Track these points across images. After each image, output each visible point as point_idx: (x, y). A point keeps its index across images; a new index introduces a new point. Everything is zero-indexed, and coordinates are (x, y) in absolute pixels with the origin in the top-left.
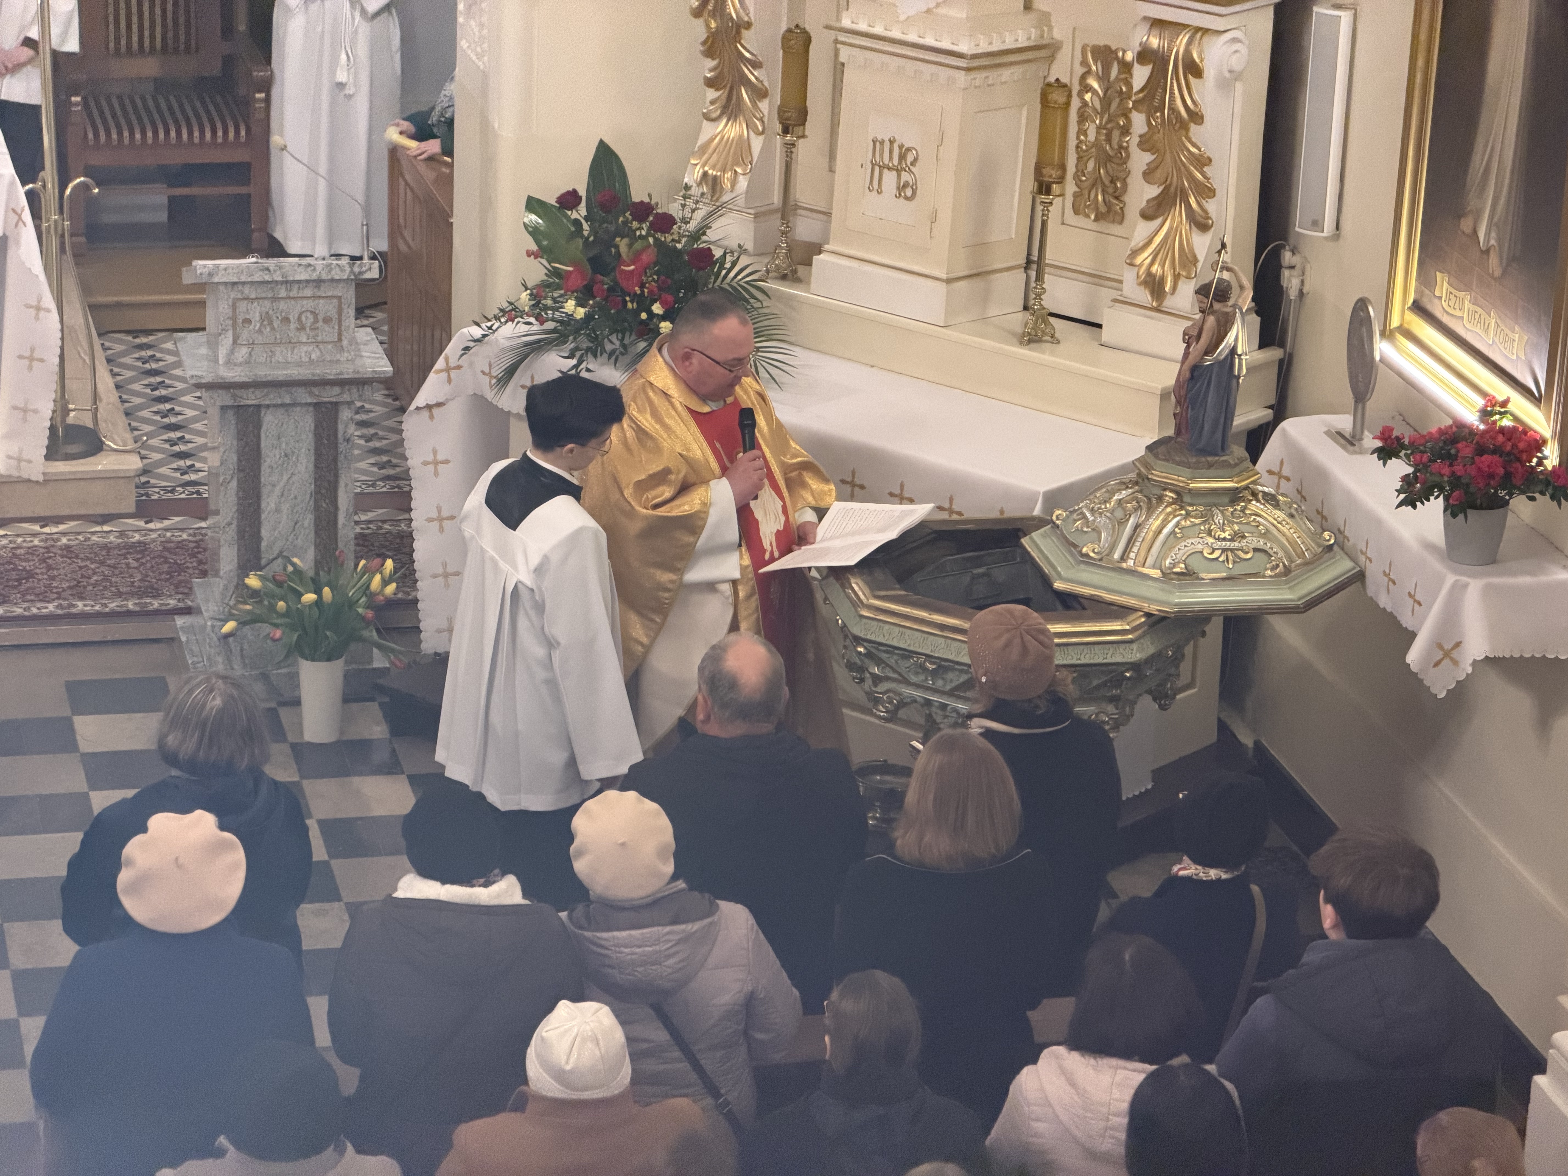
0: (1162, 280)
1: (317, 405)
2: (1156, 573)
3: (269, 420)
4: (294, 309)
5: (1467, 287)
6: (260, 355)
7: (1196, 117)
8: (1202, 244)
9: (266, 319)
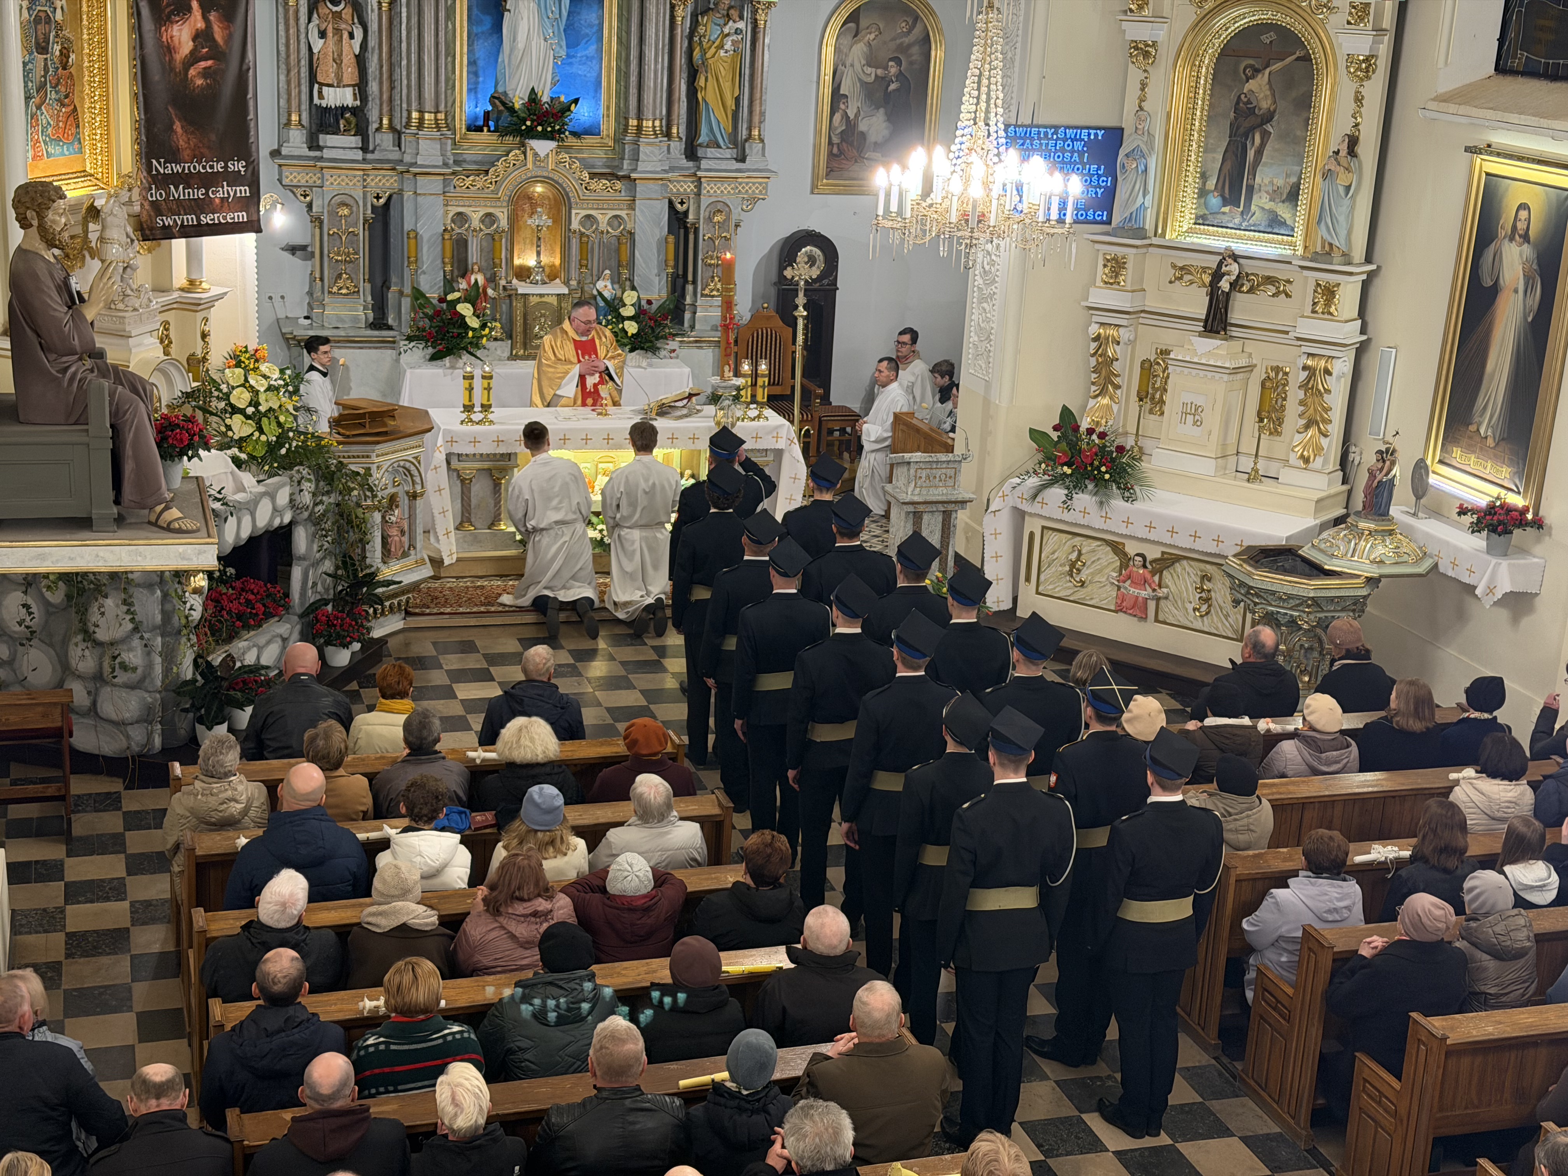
0: (1309, 457)
1: (944, 512)
2: (1368, 562)
3: (926, 517)
4: (938, 473)
5: (1474, 452)
6: (924, 492)
7: (1328, 391)
8: (1324, 442)
9: (928, 477)
